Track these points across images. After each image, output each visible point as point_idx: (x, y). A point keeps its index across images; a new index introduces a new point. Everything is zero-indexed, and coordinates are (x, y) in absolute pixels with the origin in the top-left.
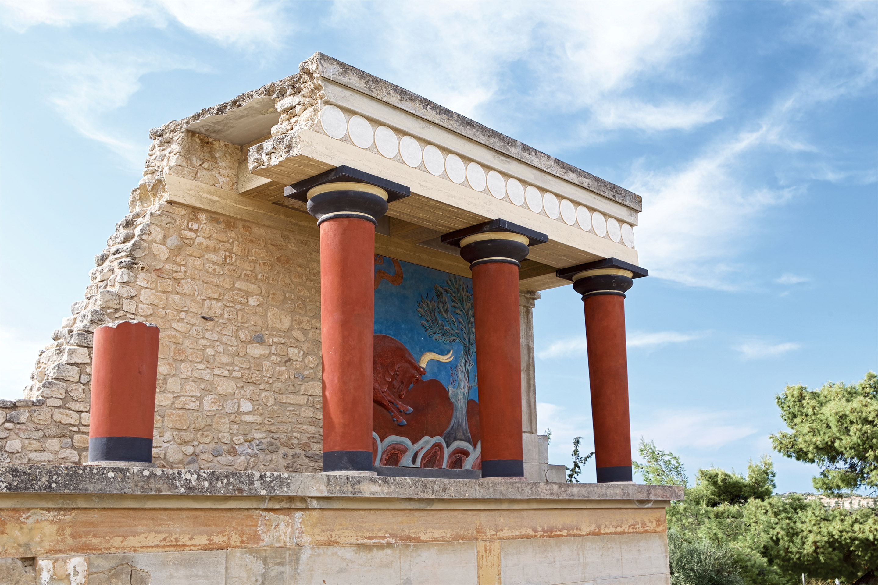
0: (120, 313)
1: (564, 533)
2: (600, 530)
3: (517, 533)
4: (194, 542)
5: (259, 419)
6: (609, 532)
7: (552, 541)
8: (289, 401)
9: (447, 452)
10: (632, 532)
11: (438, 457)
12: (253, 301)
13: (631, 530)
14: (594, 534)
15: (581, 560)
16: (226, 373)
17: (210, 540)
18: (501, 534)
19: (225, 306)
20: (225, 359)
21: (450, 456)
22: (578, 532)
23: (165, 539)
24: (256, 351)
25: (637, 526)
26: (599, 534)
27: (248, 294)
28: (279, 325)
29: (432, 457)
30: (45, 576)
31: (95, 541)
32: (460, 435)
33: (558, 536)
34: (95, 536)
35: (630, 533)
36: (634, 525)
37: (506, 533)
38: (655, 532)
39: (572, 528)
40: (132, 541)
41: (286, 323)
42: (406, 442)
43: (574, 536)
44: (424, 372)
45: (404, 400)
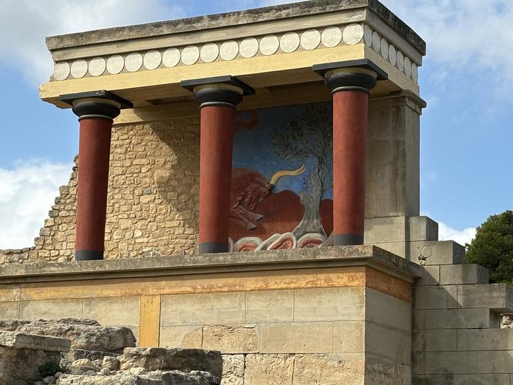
1: (226, 289)
2: (267, 286)
5: (146, 240)
6: (279, 287)
7: (211, 295)
8: (166, 226)
10: (311, 288)
11: (288, 248)
12: (144, 170)
13: (309, 285)
14: (260, 290)
15: (243, 308)
16: (126, 216)
18: (162, 292)
19: (127, 177)
21: (300, 246)
24: (144, 199)
25: (319, 282)
27: (141, 166)
28: (161, 180)
33: (218, 292)
35: (308, 288)
36: (315, 281)
38: (346, 286)
39: (235, 286)
42: (256, 240)
43: (236, 291)
44: (273, 187)
45: (254, 211)
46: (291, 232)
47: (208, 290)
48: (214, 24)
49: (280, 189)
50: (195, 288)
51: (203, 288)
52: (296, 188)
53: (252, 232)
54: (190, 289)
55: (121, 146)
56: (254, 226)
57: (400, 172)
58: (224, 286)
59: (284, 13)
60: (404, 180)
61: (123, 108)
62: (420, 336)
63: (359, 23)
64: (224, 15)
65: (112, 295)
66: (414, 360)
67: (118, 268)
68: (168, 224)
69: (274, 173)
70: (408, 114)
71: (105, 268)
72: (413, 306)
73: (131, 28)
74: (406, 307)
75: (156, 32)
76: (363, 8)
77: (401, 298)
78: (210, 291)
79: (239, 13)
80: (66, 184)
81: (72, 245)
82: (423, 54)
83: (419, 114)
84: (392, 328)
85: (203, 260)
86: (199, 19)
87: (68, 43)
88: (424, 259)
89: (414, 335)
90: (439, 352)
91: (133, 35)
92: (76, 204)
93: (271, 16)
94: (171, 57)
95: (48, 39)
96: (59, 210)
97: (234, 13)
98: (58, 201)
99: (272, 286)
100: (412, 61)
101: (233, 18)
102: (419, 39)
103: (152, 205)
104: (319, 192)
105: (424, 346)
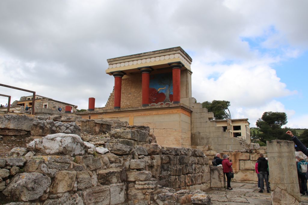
1: (149, 114)
3: (137, 115)
7: (145, 116)
9: (164, 104)
12: (129, 89)
14: (156, 114)
18: (134, 115)
20: (125, 98)
24: (130, 95)
26: (158, 114)
27: (128, 88)
28: (133, 91)
32: (167, 101)
37: (135, 115)
41: (134, 91)
42: (155, 104)
43: (151, 115)
44: (158, 92)
45: (154, 97)
46: (163, 102)
48: (145, 55)
49: (160, 92)
50: (141, 114)
51: (143, 114)
52: (164, 92)
53: (154, 102)
54: (140, 115)
55: (124, 84)
56: (154, 101)
57: (187, 88)
59: (161, 52)
60: (188, 89)
61: (124, 75)
62: (192, 124)
63: (178, 53)
64: (147, 53)
66: (191, 130)
67: (124, 110)
68: (135, 101)
69: (158, 89)
70: (189, 75)
71: (121, 110)
72: (191, 117)
73: (126, 56)
74: (190, 118)
75: (132, 57)
76: (179, 50)
77: (188, 116)
78: (145, 115)
79: (150, 52)
80: (112, 93)
81: (113, 106)
82: (192, 62)
83: (191, 75)
84: (186, 123)
85: (143, 108)
86: (141, 54)
87: (112, 60)
88: (193, 107)
89: (191, 124)
90: (197, 128)
91: (127, 58)
92: (114, 97)
93: (158, 52)
94: (135, 62)
95: (107, 60)
96: (110, 99)
97: (149, 52)
98: (110, 97)
100: (189, 63)
101: (149, 53)
102: (191, 58)
103: (131, 97)
104: (169, 93)
105: (194, 126)
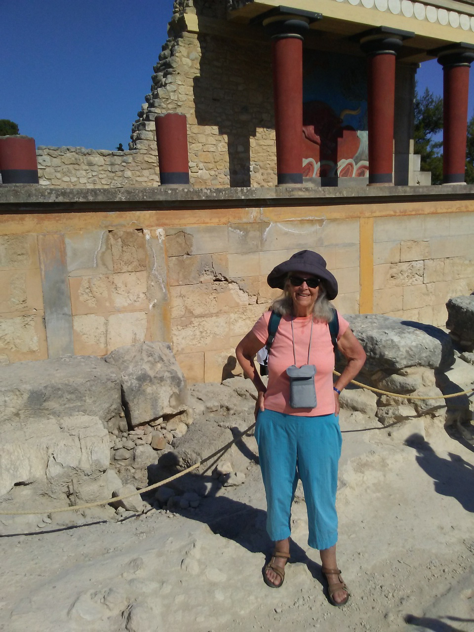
0: (169, 101)
1: (414, 213)
3: (384, 213)
4: (212, 221)
6: (442, 212)
7: (405, 217)
8: (264, 144)
9: (355, 168)
10: (459, 212)
11: (350, 171)
12: (240, 88)
13: (458, 210)
14: (433, 213)
15: (423, 227)
17: (220, 221)
18: (375, 215)
19: (225, 92)
21: (357, 170)
22: (422, 213)
23: (198, 220)
24: (244, 116)
27: (237, 84)
28: (256, 101)
29: (346, 171)
30: (148, 237)
31: (167, 222)
32: (364, 157)
33: (409, 215)
34: (166, 219)
35: (457, 212)
37: (378, 214)
40: (183, 221)
41: (260, 99)
43: (419, 214)
45: (330, 140)
46: (352, 158)
47: (404, 214)
50: (395, 212)
51: (401, 212)
54: (392, 213)
56: (330, 152)
58: (413, 211)
65: (338, 217)
67: (353, 195)
69: (341, 111)
71: (343, 194)
88: (419, 183)
99: (439, 211)
